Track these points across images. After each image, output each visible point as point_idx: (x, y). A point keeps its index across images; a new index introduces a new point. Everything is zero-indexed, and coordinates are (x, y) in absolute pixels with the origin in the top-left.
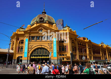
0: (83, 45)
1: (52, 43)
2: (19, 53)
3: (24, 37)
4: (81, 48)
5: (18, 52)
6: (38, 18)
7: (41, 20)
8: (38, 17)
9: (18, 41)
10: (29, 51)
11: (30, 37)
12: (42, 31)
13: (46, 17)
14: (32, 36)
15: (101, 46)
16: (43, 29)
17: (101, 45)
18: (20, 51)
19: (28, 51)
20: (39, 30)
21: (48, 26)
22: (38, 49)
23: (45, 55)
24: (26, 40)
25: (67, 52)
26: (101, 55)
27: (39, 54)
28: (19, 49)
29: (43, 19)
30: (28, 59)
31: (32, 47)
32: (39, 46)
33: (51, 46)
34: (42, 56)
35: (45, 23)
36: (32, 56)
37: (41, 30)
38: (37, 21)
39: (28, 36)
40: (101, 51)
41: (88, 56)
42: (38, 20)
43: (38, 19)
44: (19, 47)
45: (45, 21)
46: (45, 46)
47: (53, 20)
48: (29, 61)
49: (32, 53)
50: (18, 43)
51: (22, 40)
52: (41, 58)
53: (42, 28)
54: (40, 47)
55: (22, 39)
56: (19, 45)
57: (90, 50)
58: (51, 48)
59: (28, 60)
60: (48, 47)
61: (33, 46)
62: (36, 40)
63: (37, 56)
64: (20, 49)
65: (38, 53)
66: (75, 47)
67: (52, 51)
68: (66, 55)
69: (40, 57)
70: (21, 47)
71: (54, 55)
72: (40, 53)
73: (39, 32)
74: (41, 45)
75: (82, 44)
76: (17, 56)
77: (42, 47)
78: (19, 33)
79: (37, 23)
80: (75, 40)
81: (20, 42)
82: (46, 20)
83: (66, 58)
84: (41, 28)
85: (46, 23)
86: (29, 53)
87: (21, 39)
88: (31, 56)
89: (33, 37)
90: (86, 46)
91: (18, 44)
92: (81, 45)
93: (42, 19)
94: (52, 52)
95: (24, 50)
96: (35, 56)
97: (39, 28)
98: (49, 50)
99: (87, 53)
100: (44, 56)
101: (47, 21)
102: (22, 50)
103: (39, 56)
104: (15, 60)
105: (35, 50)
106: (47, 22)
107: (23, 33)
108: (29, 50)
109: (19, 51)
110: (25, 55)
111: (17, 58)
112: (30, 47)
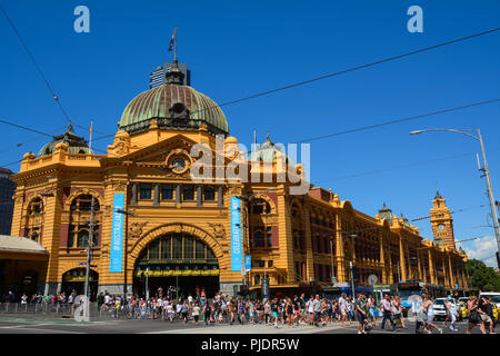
0: (324, 223)
1: (226, 214)
2: (71, 253)
3: (106, 185)
5: (68, 251)
6: (161, 103)
7: (176, 115)
8: (162, 98)
9: (68, 202)
10: (129, 248)
11: (129, 188)
12: (183, 165)
13: (195, 101)
14: (140, 183)
15: (382, 224)
17: (382, 221)
18: (75, 246)
19: (127, 246)
20: (171, 161)
22: (166, 237)
23: (196, 264)
24: (114, 197)
25: (275, 252)
26: (382, 261)
27: (172, 260)
28: (71, 236)
29: (184, 113)
30: (126, 280)
31: (145, 232)
32: (171, 225)
33: (218, 229)
34: (182, 267)
35: (195, 129)
36: (143, 268)
37: (181, 159)
38: (158, 118)
39: (123, 183)
40: (384, 247)
41: (339, 268)
42: (162, 115)
43: (163, 107)
44: (71, 227)
45: (192, 123)
46: (198, 225)
48: (129, 288)
49: (143, 253)
50: (68, 208)
52: (180, 277)
53: (185, 152)
54: (177, 229)
55: (86, 191)
56: (71, 219)
57: (346, 243)
58: (222, 235)
59: (125, 285)
60: (211, 231)
61: (145, 224)
62: (159, 202)
63: (163, 267)
64: (76, 237)
65: (166, 256)
66: (302, 233)
67: (226, 248)
68: (271, 263)
69: (177, 273)
70: (80, 227)
71: (235, 264)
72: (177, 256)
73: (171, 167)
74: (181, 224)
75: (321, 218)
76: (65, 265)
77: (186, 229)
78: (69, 163)
79: (161, 127)
80: (300, 205)
82: (196, 117)
83: (274, 274)
84: (179, 151)
85: (197, 132)
86: (129, 256)
88: (137, 265)
89: (144, 190)
90: (332, 226)
91: (68, 215)
92: (317, 221)
93: (179, 112)
94: (226, 252)
95: (104, 240)
96: (153, 267)
97: (173, 152)
98: (211, 242)
99: (338, 255)
100: (192, 267)
101: (203, 121)
103: (173, 267)
104: (53, 285)
105: (153, 244)
106: (203, 127)
107: (97, 164)
108: (129, 242)
109: (70, 244)
111: (64, 275)
112: (134, 228)
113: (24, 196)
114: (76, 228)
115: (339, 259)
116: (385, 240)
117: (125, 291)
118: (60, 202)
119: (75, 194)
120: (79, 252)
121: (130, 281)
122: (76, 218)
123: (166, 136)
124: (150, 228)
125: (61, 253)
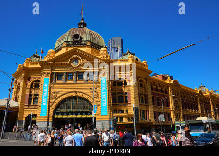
0: (162, 91)
1: (99, 86)
2: (30, 107)
3: (41, 75)
4: (157, 96)
5: (29, 106)
6: (69, 35)
7: (75, 40)
8: (70, 33)
9: (29, 84)
10: (51, 104)
11: (52, 74)
12: (78, 63)
13: (85, 33)
14: (58, 73)
16: (80, 58)
17: (198, 91)
18: (32, 104)
19: (49, 103)
20: (72, 61)
22: (69, 98)
23: (84, 112)
24: (45, 81)
25: (129, 105)
26: (199, 110)
27: (71, 110)
28: (30, 99)
29: (79, 38)
30: (48, 120)
31: (58, 96)
32: (71, 92)
33: (95, 93)
34: (77, 113)
35: (85, 45)
36: (58, 114)
37: (77, 60)
38: (67, 42)
39: (48, 73)
40: (200, 104)
41: (172, 113)
42: (69, 40)
43: (70, 37)
44: (30, 95)
45: (83, 43)
46: (85, 92)
47: (101, 41)
48: (50, 124)
49: (57, 107)
50: (29, 87)
51: (36, 81)
52: (76, 119)
53: (78, 56)
54: (74, 94)
55: (37, 79)
56: (30, 92)
57: (176, 101)
58: (97, 97)
59: (48, 122)
60: (91, 94)
61: (58, 92)
62: (66, 81)
63: (67, 113)
64: (32, 100)
65: (69, 108)
66: (146, 96)
67: (99, 103)
68: (127, 111)
69: (74, 116)
70: (34, 95)
71: (102, 111)
72: (75, 108)
73: (72, 64)
74: (76, 92)
75: (159, 88)
76: (26, 113)
77: (79, 94)
78: (30, 66)
79: (68, 46)
80: (144, 81)
81: (32, 84)
82: (85, 40)
83: (126, 117)
84: (75, 56)
85: (85, 47)
86: (50, 108)
87: (34, 77)
88: (54, 113)
89: (59, 75)
90: (167, 93)
91: (29, 90)
92: (157, 90)
93: (77, 38)
94: (99, 105)
95: (40, 100)
96: (63, 113)
97: (72, 56)
98: (91, 101)
99: (171, 107)
100: (82, 113)
101: (88, 41)
102: (36, 100)
103: (72, 113)
104: (21, 122)
105: (62, 102)
106: (89, 44)
107: (39, 66)
108: (51, 101)
109: (29, 103)
110: (42, 112)
111: (26, 118)
112: (53, 94)
115: (171, 109)
116: (201, 100)
117: (48, 125)
118: (26, 84)
119: (32, 80)
120: (33, 107)
121: (51, 120)
122: (33, 91)
123: (69, 49)
124: (61, 94)
125: (25, 107)
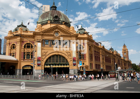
0: (97, 52)
5: (24, 60)
7: (56, 19)
8: (51, 14)
10: (43, 59)
11: (42, 41)
12: (58, 34)
15: (112, 52)
16: (60, 31)
18: (26, 59)
20: (55, 33)
21: (65, 29)
22: (53, 56)
23: (62, 64)
25: (85, 60)
26: (112, 63)
27: (55, 63)
28: (24, 56)
29: (58, 19)
31: (47, 54)
32: (55, 52)
33: (69, 54)
34: (58, 65)
36: (47, 65)
37: (57, 32)
38: (50, 20)
42: (51, 19)
43: (52, 17)
44: (24, 53)
45: (60, 22)
46: (63, 52)
48: (43, 71)
49: (47, 61)
50: (23, 47)
51: (28, 44)
52: (58, 68)
53: (59, 31)
54: (57, 54)
55: (28, 42)
56: (24, 50)
57: (103, 58)
60: (67, 54)
61: (47, 52)
62: (51, 45)
64: (26, 56)
65: (53, 62)
68: (83, 64)
70: (27, 53)
72: (57, 62)
73: (54, 35)
74: (58, 52)
76: (23, 64)
77: (59, 54)
79: (51, 23)
80: (91, 47)
81: (25, 46)
82: (62, 20)
83: (85, 67)
84: (57, 30)
85: (62, 24)
86: (43, 62)
87: (26, 41)
88: (45, 64)
90: (99, 53)
92: (95, 52)
94: (71, 60)
95: (35, 56)
96: (50, 65)
97: (55, 30)
98: (66, 57)
99: (101, 61)
100: (61, 65)
102: (28, 56)
103: (56, 65)
105: (50, 58)
107: (32, 34)
108: (43, 57)
111: (23, 67)
112: (44, 53)
113: (9, 44)
114: (26, 53)
115: (101, 63)
117: (42, 72)
118: (21, 46)
119: (25, 43)
120: (27, 61)
121: (43, 69)
122: (26, 50)
123: (53, 25)
124: (49, 53)
125: (22, 61)
